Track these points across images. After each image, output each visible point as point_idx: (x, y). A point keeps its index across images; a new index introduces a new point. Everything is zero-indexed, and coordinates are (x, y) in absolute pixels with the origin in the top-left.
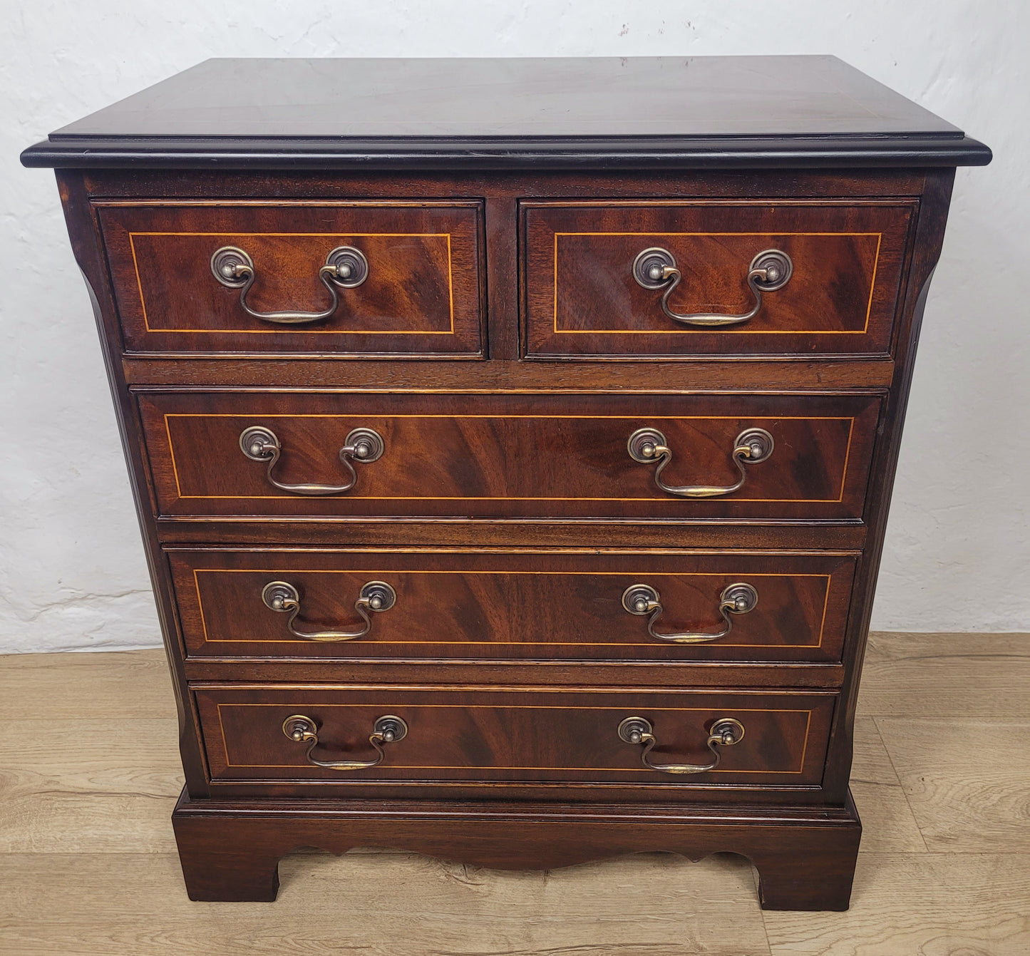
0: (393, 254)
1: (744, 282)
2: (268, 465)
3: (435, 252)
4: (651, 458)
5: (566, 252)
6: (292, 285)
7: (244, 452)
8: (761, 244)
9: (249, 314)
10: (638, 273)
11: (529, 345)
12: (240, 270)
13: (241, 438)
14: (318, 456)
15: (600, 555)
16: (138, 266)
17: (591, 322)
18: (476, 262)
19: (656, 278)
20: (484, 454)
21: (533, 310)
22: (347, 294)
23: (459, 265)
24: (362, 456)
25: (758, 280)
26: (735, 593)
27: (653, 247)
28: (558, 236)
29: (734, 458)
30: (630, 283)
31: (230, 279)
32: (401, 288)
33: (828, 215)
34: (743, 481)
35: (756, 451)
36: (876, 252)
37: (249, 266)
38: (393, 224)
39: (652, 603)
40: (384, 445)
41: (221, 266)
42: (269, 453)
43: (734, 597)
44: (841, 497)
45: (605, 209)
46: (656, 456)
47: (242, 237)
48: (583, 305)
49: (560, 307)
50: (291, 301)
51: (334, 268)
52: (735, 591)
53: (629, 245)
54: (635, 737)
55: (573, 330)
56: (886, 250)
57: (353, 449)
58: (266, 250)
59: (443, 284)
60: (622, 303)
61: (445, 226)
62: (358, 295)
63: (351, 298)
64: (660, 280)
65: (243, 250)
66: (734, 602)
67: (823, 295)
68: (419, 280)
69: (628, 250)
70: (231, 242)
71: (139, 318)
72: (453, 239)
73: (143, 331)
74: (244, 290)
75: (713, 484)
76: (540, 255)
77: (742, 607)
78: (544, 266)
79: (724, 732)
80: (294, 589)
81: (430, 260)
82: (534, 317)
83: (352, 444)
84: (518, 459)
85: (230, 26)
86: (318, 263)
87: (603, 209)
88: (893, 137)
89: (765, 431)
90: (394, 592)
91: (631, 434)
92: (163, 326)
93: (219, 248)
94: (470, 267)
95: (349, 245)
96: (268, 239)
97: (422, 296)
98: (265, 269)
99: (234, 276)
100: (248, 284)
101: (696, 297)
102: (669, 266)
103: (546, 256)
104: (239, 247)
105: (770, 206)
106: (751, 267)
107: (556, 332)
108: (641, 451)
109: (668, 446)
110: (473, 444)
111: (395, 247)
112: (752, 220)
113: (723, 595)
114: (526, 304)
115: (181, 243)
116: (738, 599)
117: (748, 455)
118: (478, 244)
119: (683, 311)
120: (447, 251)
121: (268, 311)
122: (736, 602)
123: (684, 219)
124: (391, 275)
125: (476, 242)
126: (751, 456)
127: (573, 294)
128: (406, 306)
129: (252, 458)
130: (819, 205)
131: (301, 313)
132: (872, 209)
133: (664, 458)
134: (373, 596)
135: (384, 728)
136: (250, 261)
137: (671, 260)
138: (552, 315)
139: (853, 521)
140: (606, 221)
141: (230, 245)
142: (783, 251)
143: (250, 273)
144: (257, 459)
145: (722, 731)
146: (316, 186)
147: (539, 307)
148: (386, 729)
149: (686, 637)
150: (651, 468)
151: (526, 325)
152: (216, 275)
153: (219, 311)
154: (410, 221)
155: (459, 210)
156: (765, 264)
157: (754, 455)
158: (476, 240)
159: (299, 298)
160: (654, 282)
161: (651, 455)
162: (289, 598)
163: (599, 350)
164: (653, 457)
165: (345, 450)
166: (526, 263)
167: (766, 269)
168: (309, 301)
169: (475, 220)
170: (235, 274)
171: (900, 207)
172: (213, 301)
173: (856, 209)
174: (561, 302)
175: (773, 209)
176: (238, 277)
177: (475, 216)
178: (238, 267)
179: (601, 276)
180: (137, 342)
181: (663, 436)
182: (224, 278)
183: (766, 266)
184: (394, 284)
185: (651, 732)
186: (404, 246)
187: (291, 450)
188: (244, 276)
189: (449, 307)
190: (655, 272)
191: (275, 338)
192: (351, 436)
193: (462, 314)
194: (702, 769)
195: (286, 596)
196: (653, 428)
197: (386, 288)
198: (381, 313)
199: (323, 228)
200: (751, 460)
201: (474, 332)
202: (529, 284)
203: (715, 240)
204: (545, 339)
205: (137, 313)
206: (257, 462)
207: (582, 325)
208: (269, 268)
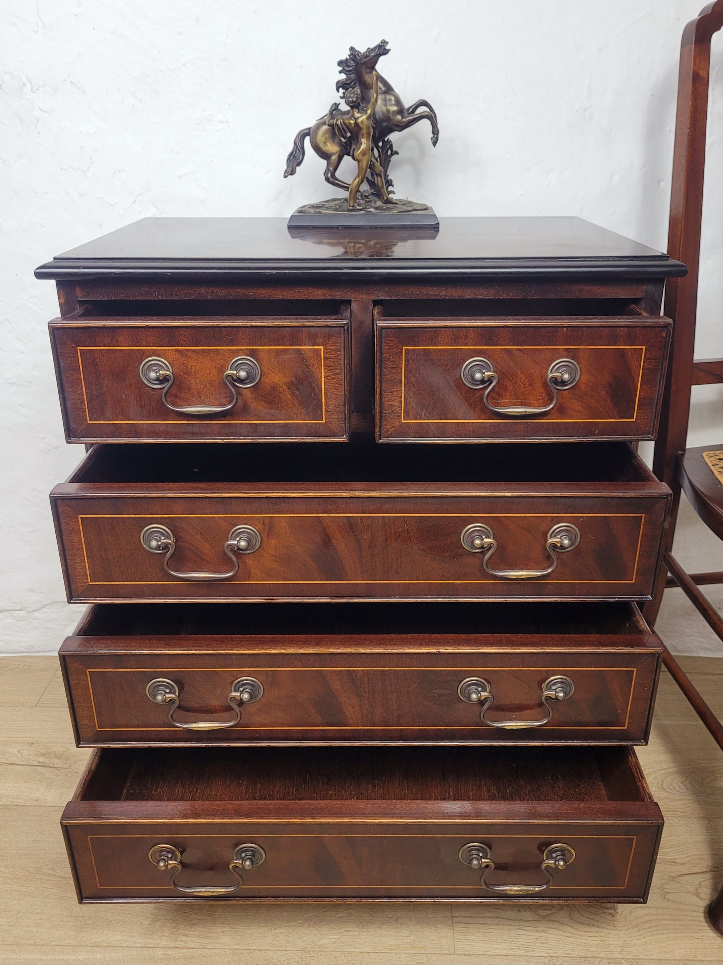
0: (280, 362)
1: (545, 384)
2: (164, 557)
3: (312, 360)
4: (480, 548)
5: (411, 361)
6: (202, 386)
7: (144, 546)
8: (557, 354)
9: (168, 408)
10: (465, 376)
11: (383, 431)
12: (163, 374)
13: (142, 534)
14: (206, 549)
15: (440, 653)
16: (83, 373)
17: (429, 414)
18: (343, 367)
19: (479, 380)
20: (343, 546)
21: (386, 404)
22: (244, 392)
23: (330, 369)
24: (243, 548)
25: (555, 381)
26: (555, 684)
27: (476, 356)
28: (405, 349)
29: (548, 548)
30: (459, 384)
31: (154, 382)
32: (285, 387)
33: (606, 333)
34: (554, 566)
35: (566, 542)
36: (641, 360)
37: (169, 371)
38: (280, 339)
39: (484, 694)
40: (261, 539)
41: (148, 371)
42: (166, 547)
43: (554, 687)
44: (634, 578)
45: (441, 329)
46: (485, 546)
47: (164, 349)
48: (424, 401)
49: (406, 403)
50: (201, 398)
51: (235, 372)
52: (555, 682)
53: (459, 356)
54: (475, 862)
55: (416, 420)
56: (648, 358)
57: (236, 543)
58: (183, 360)
59: (317, 385)
60: (453, 399)
61: (319, 340)
62: (252, 393)
63: (247, 394)
64: (483, 381)
65: (165, 359)
66: (554, 693)
67: (603, 393)
68: (299, 382)
69: (458, 360)
70: (156, 353)
71: (82, 412)
72: (326, 350)
73: (84, 423)
74: (165, 390)
75: (531, 569)
76: (392, 363)
77: (561, 697)
78: (395, 371)
79: (557, 856)
80: (174, 685)
81: (308, 366)
82: (387, 410)
83: (235, 539)
84: (371, 550)
85: (79, 196)
86: (221, 369)
87: (439, 329)
88: (623, 259)
89: (573, 526)
90: (261, 686)
91: (464, 528)
92: (100, 418)
93: (146, 358)
94: (338, 371)
95: (246, 355)
96: (184, 351)
97: (301, 393)
98: (182, 374)
99: (157, 379)
100: (169, 385)
101: (508, 394)
102: (488, 371)
103: (396, 364)
104: (161, 357)
105: (563, 327)
106: (549, 371)
107: (403, 421)
108: (473, 542)
109: (494, 539)
110: (334, 537)
111: (281, 356)
112: (548, 336)
113: (544, 685)
114: (381, 401)
115: (117, 354)
116: (557, 690)
117: (559, 545)
118: (344, 354)
119: (498, 405)
120: (321, 359)
121: (182, 406)
122: (556, 692)
123: (499, 336)
124: (277, 378)
125: (343, 353)
126: (562, 546)
127: (416, 393)
128: (289, 402)
129: (151, 551)
130: (599, 325)
131: (209, 407)
132: (638, 328)
133: (491, 548)
134: (243, 690)
135: (243, 855)
136: (170, 367)
137: (490, 366)
138: (400, 409)
139: (643, 598)
140: (441, 338)
141: (155, 356)
142: (573, 359)
143: (170, 377)
144: (155, 551)
145: (554, 855)
146: (236, 292)
147: (391, 403)
148: (245, 856)
149: (514, 724)
150: (480, 556)
151: (381, 416)
152: (143, 379)
153: (145, 407)
154: (294, 336)
155: (330, 328)
156: (560, 369)
157: (564, 545)
158: (343, 351)
159: (207, 396)
160: (479, 383)
161: (481, 546)
162: (170, 693)
163: (435, 435)
164: (482, 547)
165: (230, 544)
166: (381, 369)
167: (561, 373)
168: (215, 398)
169: (342, 336)
170: (159, 378)
171: (658, 327)
172: (140, 399)
173: (626, 328)
174: (407, 399)
175: (565, 329)
176: (162, 380)
177: (343, 333)
178: (160, 372)
179: (436, 378)
180: (79, 431)
181: (490, 530)
182: (149, 381)
183: (560, 371)
184: (280, 384)
185: (489, 857)
186: (288, 356)
187: (183, 544)
188: (165, 379)
189: (322, 402)
190: (478, 376)
191: (187, 426)
192: (233, 532)
193: (331, 408)
194: (537, 889)
195: (167, 691)
196: (481, 523)
197: (274, 387)
198: (269, 407)
199: (227, 342)
200: (561, 549)
201: (340, 421)
202: (383, 385)
203: (522, 351)
204: (395, 427)
205: (81, 409)
206: (156, 554)
207: (423, 416)
208: (185, 374)
